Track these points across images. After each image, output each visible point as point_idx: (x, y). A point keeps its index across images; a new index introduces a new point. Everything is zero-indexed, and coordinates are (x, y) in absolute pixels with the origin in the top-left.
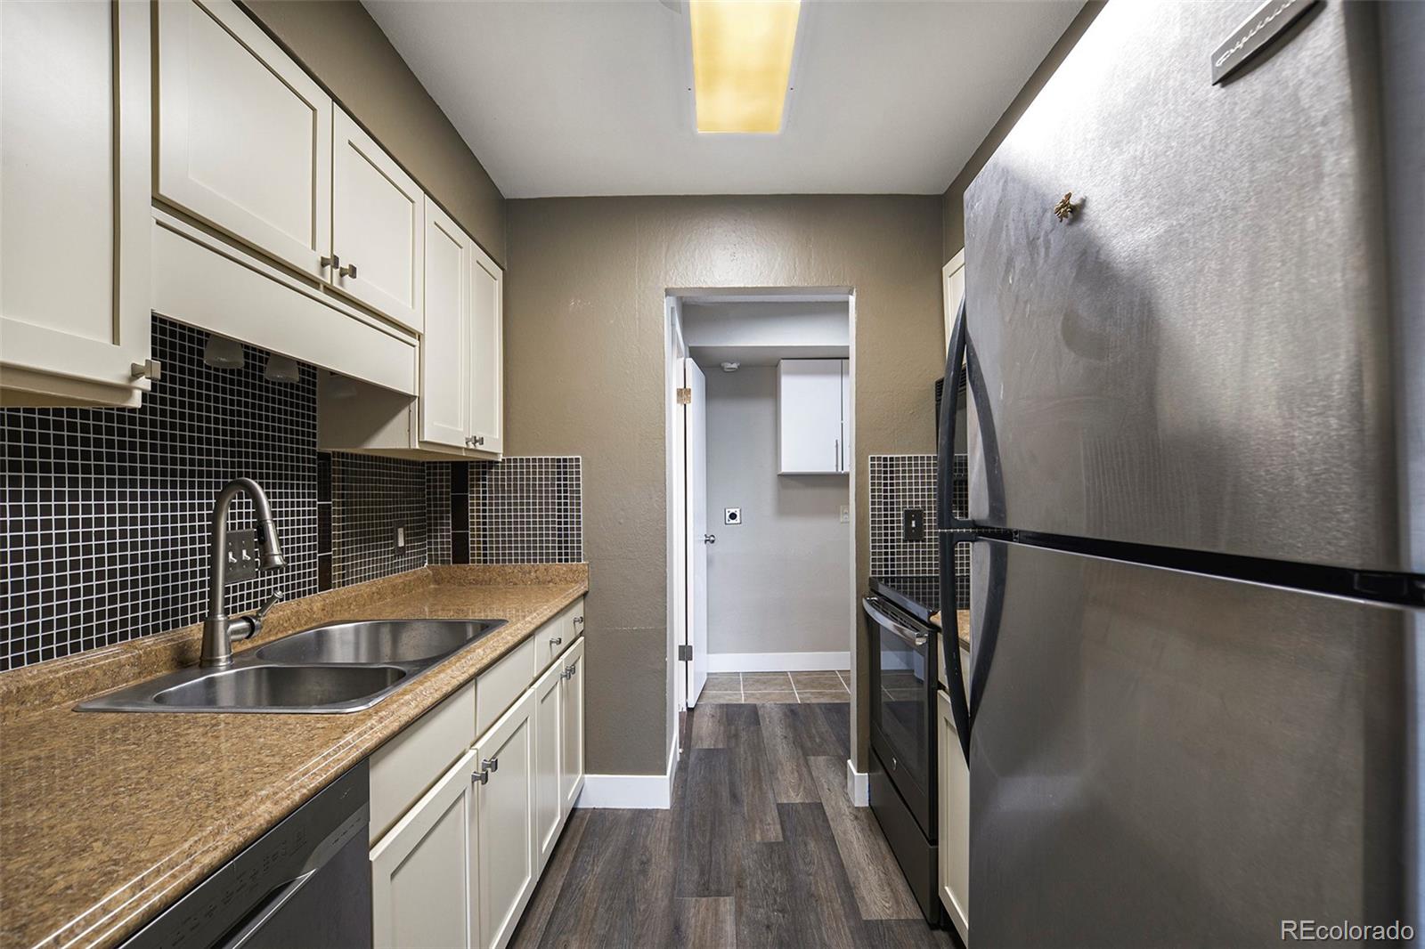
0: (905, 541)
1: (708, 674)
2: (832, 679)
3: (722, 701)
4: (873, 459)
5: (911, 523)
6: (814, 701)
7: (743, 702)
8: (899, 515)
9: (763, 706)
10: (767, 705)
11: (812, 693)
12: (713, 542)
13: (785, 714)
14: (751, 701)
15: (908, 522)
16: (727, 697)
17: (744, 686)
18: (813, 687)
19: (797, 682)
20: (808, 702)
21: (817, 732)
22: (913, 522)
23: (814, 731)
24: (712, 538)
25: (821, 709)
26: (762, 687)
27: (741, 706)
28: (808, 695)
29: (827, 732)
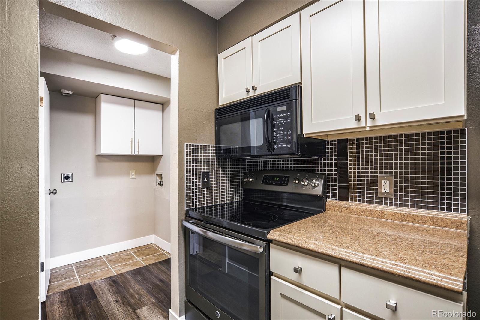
0: (202, 188)
1: (52, 270)
2: (128, 255)
3: (65, 288)
4: (187, 145)
5: (205, 179)
6: (124, 271)
7: (80, 284)
8: (199, 175)
9: (95, 283)
10: (97, 282)
11: (121, 266)
12: (56, 193)
13: (110, 285)
14: (86, 282)
15: (203, 179)
16: (68, 284)
17: (77, 273)
18: (120, 262)
19: (110, 261)
20: (120, 272)
21: (134, 291)
22: (206, 179)
23: (132, 291)
24: (55, 192)
25: (129, 274)
26: (89, 270)
27: (79, 288)
28: (119, 268)
29: (139, 289)
